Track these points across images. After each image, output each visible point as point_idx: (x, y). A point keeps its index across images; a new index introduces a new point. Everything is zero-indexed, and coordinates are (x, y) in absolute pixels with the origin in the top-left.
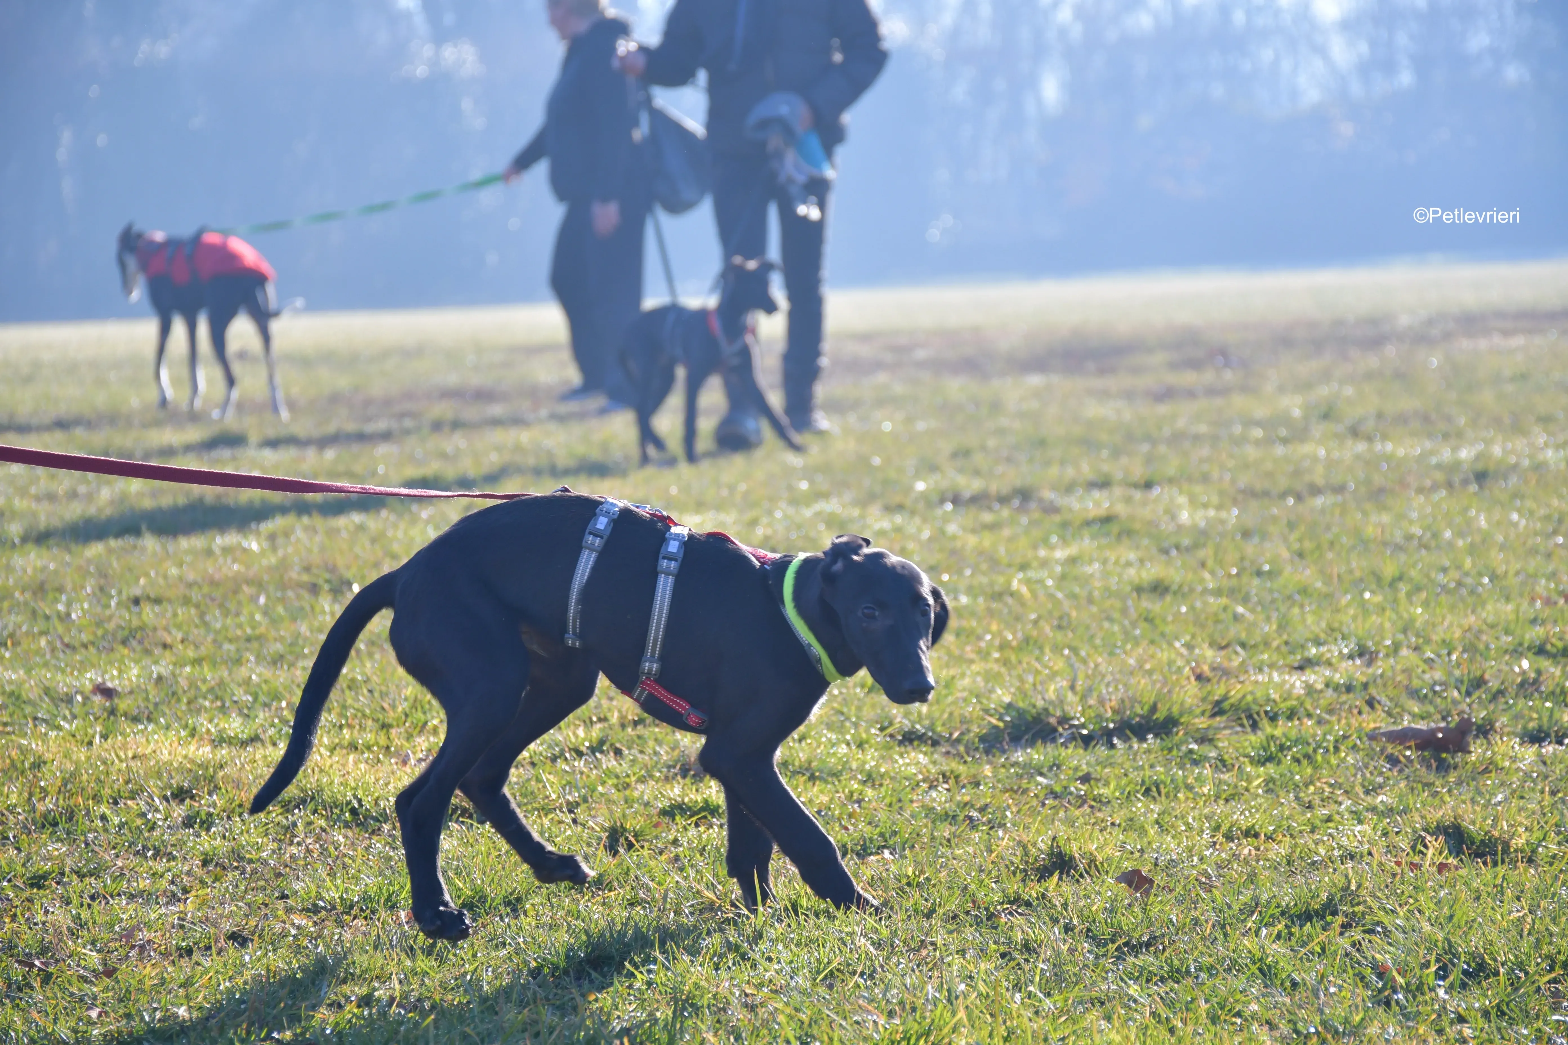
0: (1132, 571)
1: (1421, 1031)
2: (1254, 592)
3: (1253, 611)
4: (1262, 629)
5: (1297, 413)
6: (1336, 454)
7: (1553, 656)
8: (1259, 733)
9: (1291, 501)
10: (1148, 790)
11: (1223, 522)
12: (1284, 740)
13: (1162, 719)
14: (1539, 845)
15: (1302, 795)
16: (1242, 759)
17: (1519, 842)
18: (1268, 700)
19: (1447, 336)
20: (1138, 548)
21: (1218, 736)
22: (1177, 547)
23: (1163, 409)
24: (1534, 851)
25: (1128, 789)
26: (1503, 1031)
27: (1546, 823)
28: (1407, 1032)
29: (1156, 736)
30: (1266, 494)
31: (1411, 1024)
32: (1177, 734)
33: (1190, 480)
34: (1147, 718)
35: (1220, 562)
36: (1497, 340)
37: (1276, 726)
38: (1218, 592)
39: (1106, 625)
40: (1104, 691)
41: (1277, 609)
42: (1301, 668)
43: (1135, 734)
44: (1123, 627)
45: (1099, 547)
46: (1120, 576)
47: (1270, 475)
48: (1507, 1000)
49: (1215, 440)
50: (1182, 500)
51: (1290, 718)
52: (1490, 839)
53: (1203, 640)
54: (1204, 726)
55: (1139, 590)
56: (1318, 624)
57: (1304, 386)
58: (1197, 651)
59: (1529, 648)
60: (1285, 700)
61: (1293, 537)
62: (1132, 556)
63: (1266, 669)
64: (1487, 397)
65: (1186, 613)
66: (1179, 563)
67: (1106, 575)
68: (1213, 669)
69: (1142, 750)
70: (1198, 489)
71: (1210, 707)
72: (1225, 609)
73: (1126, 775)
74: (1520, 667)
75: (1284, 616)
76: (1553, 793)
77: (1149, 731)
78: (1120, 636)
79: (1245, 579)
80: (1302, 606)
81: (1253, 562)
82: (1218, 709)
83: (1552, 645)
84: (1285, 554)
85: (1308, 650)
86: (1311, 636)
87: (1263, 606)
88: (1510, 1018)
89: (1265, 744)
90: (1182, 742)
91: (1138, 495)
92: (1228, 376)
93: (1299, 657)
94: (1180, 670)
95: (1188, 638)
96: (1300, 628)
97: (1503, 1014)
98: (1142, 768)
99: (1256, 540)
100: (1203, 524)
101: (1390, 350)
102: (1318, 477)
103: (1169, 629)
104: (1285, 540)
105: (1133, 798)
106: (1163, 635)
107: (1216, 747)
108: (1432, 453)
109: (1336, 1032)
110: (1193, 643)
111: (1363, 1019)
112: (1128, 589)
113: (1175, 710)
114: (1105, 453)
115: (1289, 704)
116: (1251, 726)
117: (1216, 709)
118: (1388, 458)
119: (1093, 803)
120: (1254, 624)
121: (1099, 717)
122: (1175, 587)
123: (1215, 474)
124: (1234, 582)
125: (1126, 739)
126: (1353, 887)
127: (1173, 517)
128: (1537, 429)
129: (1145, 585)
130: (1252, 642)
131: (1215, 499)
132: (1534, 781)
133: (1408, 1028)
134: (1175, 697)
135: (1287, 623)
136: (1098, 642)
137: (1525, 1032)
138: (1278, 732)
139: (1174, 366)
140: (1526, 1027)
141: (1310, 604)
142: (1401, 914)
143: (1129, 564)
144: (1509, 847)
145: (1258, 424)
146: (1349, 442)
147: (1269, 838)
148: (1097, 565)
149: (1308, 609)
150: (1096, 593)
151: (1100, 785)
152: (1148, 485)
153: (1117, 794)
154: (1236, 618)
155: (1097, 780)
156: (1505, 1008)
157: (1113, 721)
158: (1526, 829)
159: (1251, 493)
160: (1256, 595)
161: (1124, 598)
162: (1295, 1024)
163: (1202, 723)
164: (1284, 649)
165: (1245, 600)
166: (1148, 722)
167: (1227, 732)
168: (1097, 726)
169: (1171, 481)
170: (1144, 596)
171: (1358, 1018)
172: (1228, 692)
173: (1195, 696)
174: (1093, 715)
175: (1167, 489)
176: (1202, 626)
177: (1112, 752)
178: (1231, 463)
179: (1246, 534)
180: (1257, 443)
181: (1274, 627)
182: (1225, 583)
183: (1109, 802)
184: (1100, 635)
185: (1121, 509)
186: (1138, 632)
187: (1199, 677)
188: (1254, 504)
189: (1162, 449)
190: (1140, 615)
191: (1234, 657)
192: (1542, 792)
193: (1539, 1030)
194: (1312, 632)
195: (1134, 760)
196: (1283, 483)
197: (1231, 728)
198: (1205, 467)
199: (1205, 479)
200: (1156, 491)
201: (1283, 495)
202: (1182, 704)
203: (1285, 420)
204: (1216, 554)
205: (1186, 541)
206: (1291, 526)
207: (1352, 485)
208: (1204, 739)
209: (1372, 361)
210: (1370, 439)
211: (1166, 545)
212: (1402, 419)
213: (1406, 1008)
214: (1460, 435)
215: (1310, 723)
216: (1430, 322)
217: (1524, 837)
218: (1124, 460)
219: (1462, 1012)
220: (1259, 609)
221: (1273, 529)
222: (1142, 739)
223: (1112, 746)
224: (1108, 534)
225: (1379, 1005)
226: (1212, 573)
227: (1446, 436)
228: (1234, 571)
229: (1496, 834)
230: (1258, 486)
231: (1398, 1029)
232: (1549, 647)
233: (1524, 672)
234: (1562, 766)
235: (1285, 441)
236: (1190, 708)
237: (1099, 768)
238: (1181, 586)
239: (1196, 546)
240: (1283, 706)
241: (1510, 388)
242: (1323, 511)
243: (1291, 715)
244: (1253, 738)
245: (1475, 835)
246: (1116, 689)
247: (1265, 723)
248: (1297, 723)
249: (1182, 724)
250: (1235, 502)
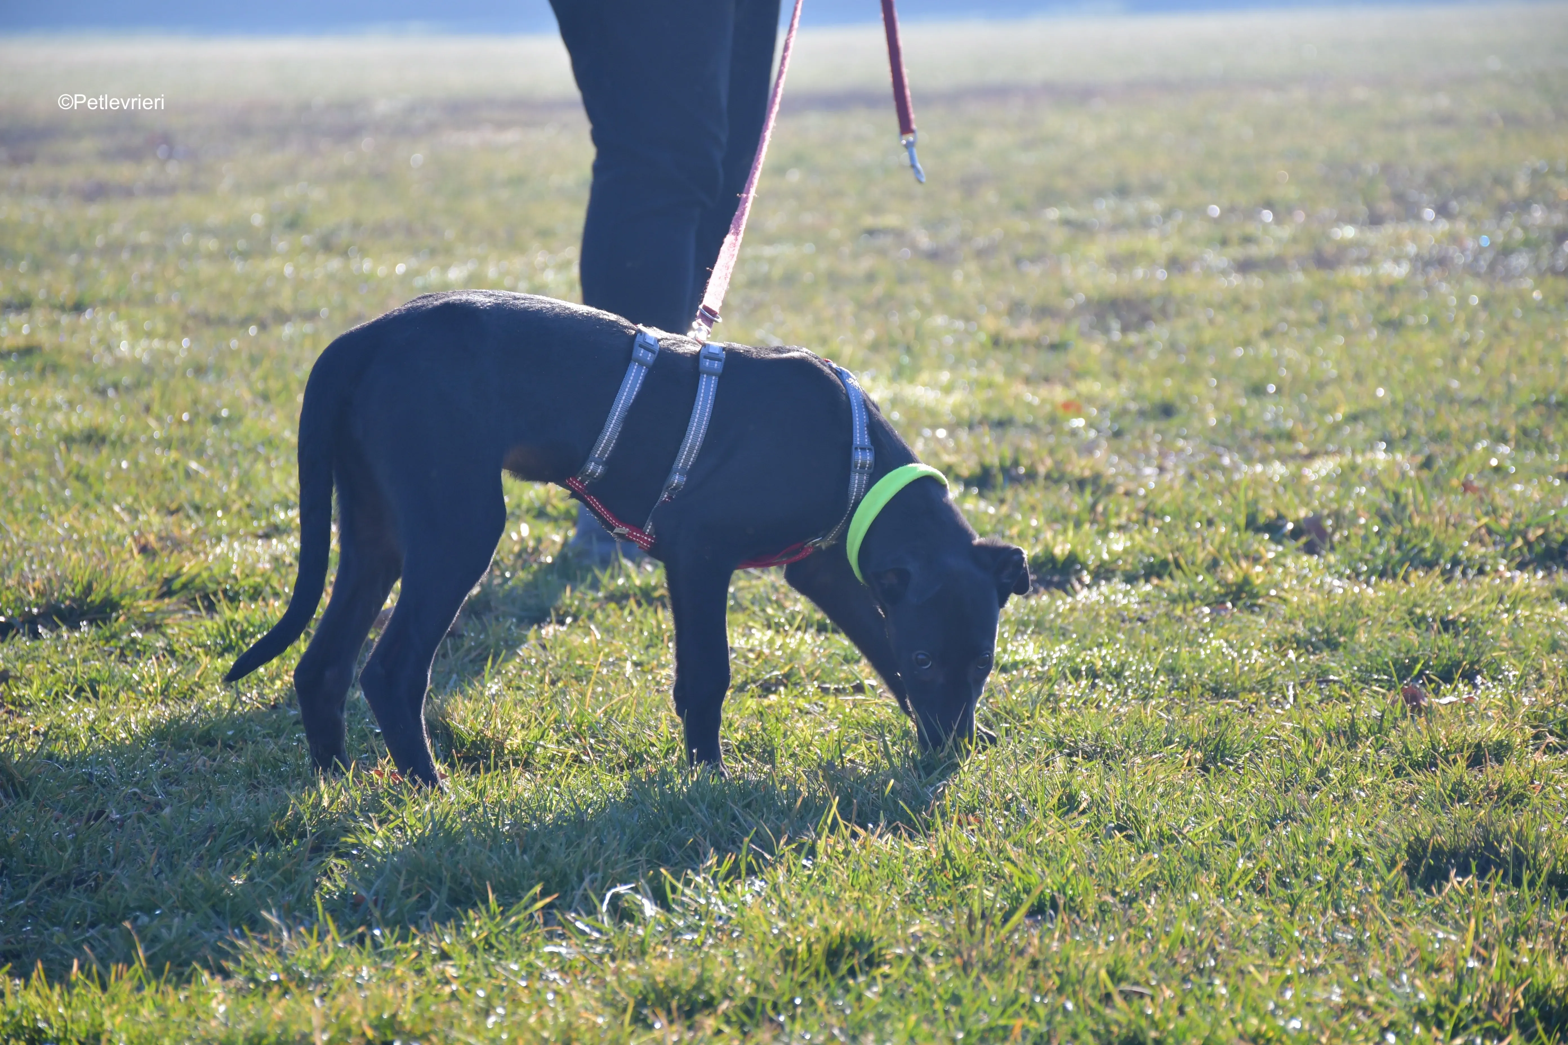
0: (59, 417)
1: (398, 973)
2: (209, 442)
3: (209, 466)
4: (220, 489)
5: (258, 220)
6: (305, 273)
7: (555, 520)
8: (217, 617)
9: (253, 330)
10: (80, 689)
11: (171, 355)
12: (245, 625)
13: (98, 601)
14: (536, 745)
15: (267, 691)
16: (195, 649)
17: (513, 743)
18: (228, 576)
19: (432, 128)
20: (65, 386)
21: (169, 621)
22: (116, 386)
23: (94, 211)
24: (530, 753)
25: (55, 689)
26: (491, 968)
27: (545, 719)
28: (382, 974)
29: (90, 623)
30: (223, 321)
31: (387, 965)
32: (117, 619)
33: (129, 301)
34: (78, 601)
35: (168, 406)
36: (489, 135)
37: (237, 608)
38: (167, 444)
39: (28, 484)
40: (26, 569)
41: (237, 464)
42: (267, 536)
43: (64, 620)
44: (50, 487)
45: (17, 386)
46: (45, 422)
47: (226, 297)
48: (496, 931)
49: (160, 251)
50: (120, 327)
51: (253, 598)
52: (482, 741)
53: (148, 504)
54: (150, 609)
55: (69, 440)
56: (286, 482)
57: (267, 186)
58: (142, 518)
59: (528, 511)
60: (247, 576)
61: (256, 374)
62: (60, 397)
63: (224, 538)
64: (478, 205)
65: (128, 469)
66: (117, 406)
67: (27, 422)
68: (161, 539)
69: (73, 640)
70: (140, 313)
71: (157, 587)
72: (175, 465)
73: (53, 672)
74: (519, 533)
75: (246, 473)
76: (553, 683)
77: (82, 616)
78: (44, 498)
79: (199, 426)
80: (267, 461)
81: (207, 407)
82: (167, 590)
83: (554, 507)
84: (247, 396)
85: (274, 514)
86: (278, 498)
87: (221, 462)
88: (499, 952)
89: (224, 631)
90: (123, 630)
91: (65, 320)
92: (174, 170)
93: (263, 523)
94: (120, 541)
95: (129, 500)
96: (265, 488)
97: (492, 946)
98: (74, 663)
99: (212, 377)
100: (145, 358)
101: (366, 143)
102: (285, 300)
103: (106, 490)
104: (246, 377)
105: (61, 700)
106: (99, 498)
107: (164, 635)
108: (417, 273)
109: (301, 978)
110: (136, 506)
111: (333, 962)
112: (54, 438)
113: (115, 591)
114: (23, 266)
115: (251, 581)
116: (205, 608)
117: (165, 589)
118: (366, 279)
119: (11, 707)
120: (211, 484)
121: (20, 600)
122: (113, 437)
123: (160, 295)
124: (186, 430)
125: (54, 628)
126: (325, 803)
127: (109, 348)
128: (535, 244)
129: (75, 433)
130: (208, 505)
131: (161, 327)
132: (532, 669)
133: (384, 969)
134: (114, 574)
135: (249, 483)
136: (18, 505)
137: (515, 967)
138: (238, 616)
139: (106, 156)
140: (516, 962)
141: (277, 458)
142: (380, 834)
143: (56, 407)
144: (503, 749)
145: (213, 232)
146: (321, 258)
147: (227, 746)
148: (15, 409)
149: (273, 463)
150: (14, 444)
151: (20, 685)
152: (78, 308)
153: (42, 695)
154: (189, 475)
155: (17, 679)
156: (493, 941)
157: (37, 605)
158: (523, 726)
159: (207, 320)
160: (213, 446)
161: (49, 451)
162: (253, 971)
163: (147, 606)
164: (246, 513)
165: (200, 453)
166: (81, 606)
167: (180, 616)
168: (17, 612)
169: (106, 303)
170: (75, 447)
171: (326, 961)
172: (181, 568)
173: (139, 572)
174: (11, 597)
175: (101, 314)
176: (148, 486)
177: (37, 643)
178: (179, 282)
179: (200, 371)
180: (211, 257)
181: (234, 486)
182: (176, 433)
183: (31, 705)
184: (20, 496)
185: (44, 338)
186: (67, 493)
187: (144, 550)
188: (208, 334)
189: (94, 262)
190: (69, 473)
191: (186, 523)
192: (541, 681)
193: (530, 965)
194: (279, 493)
195: (64, 652)
196: (243, 308)
197: (183, 611)
198: (148, 286)
199: (149, 300)
200: (88, 315)
201: (244, 323)
202: (123, 584)
203: (244, 228)
204: (163, 395)
205: (126, 379)
206: (254, 361)
207: (324, 311)
208: (151, 625)
209: (345, 157)
210: (344, 254)
211: (101, 384)
212: (382, 231)
213: (382, 946)
214: (448, 251)
215: (277, 604)
216: (411, 109)
217: (520, 736)
218: (47, 276)
219: (446, 948)
220: (216, 463)
221: (232, 365)
222: (74, 626)
223: (36, 636)
224: (29, 369)
225: (351, 944)
226: (159, 419)
227: (433, 252)
228: (185, 417)
229: (489, 734)
230: (214, 310)
231: (373, 971)
232: (549, 509)
233: (522, 540)
234: (563, 650)
235: (245, 255)
236: (134, 587)
237: (19, 665)
238: (120, 437)
239: (138, 385)
240: (246, 583)
241: (504, 194)
242: (291, 343)
243: (256, 594)
244: (208, 623)
245: (465, 735)
246: (43, 566)
247: (223, 605)
248: (260, 602)
249: (123, 607)
250: (185, 330)
